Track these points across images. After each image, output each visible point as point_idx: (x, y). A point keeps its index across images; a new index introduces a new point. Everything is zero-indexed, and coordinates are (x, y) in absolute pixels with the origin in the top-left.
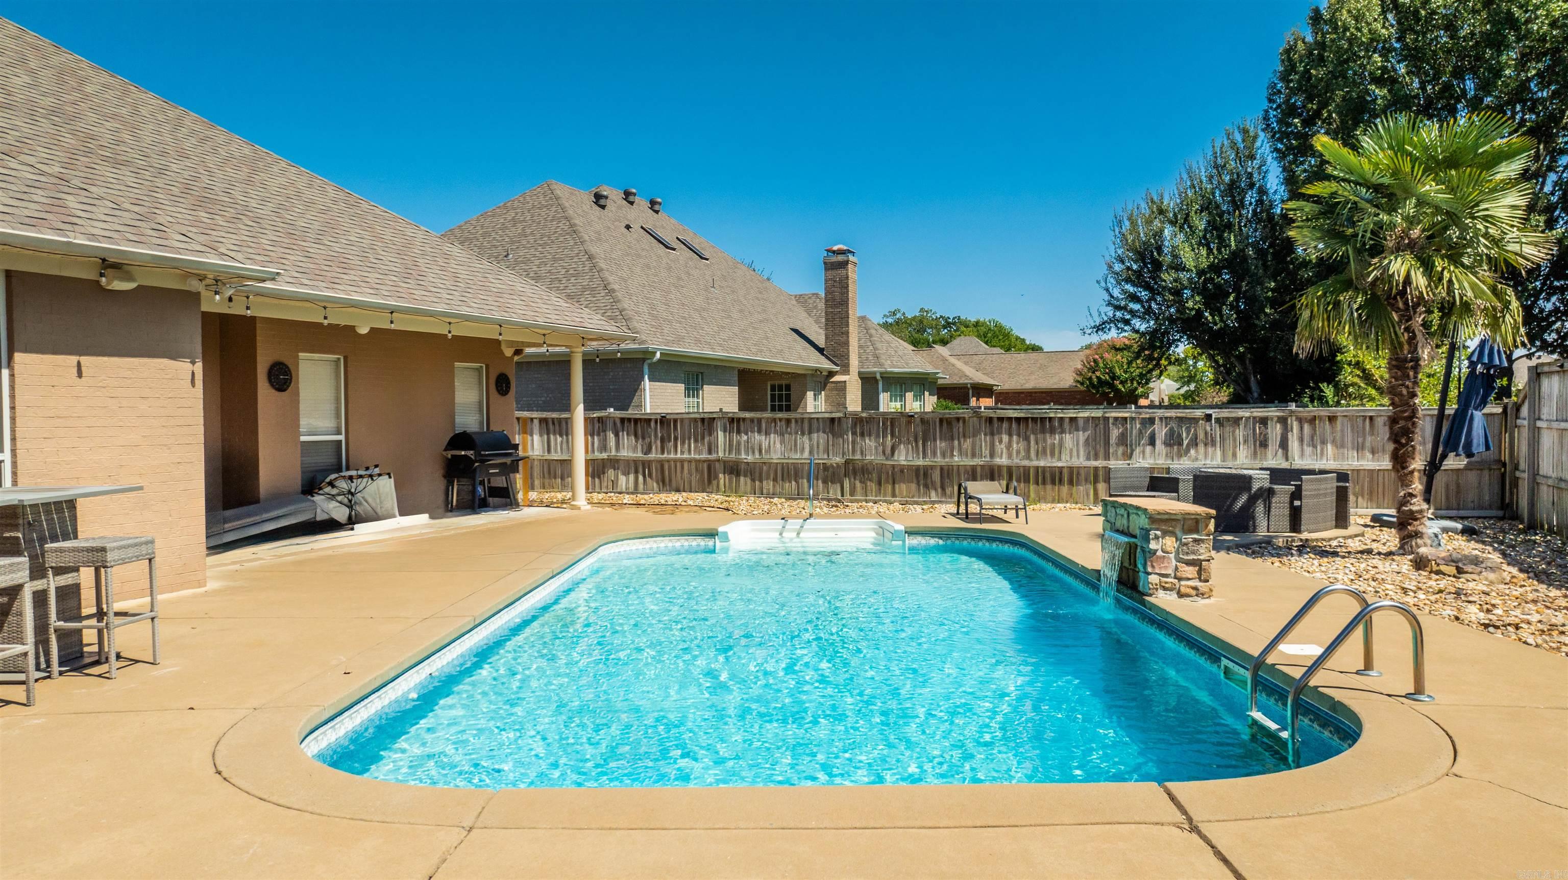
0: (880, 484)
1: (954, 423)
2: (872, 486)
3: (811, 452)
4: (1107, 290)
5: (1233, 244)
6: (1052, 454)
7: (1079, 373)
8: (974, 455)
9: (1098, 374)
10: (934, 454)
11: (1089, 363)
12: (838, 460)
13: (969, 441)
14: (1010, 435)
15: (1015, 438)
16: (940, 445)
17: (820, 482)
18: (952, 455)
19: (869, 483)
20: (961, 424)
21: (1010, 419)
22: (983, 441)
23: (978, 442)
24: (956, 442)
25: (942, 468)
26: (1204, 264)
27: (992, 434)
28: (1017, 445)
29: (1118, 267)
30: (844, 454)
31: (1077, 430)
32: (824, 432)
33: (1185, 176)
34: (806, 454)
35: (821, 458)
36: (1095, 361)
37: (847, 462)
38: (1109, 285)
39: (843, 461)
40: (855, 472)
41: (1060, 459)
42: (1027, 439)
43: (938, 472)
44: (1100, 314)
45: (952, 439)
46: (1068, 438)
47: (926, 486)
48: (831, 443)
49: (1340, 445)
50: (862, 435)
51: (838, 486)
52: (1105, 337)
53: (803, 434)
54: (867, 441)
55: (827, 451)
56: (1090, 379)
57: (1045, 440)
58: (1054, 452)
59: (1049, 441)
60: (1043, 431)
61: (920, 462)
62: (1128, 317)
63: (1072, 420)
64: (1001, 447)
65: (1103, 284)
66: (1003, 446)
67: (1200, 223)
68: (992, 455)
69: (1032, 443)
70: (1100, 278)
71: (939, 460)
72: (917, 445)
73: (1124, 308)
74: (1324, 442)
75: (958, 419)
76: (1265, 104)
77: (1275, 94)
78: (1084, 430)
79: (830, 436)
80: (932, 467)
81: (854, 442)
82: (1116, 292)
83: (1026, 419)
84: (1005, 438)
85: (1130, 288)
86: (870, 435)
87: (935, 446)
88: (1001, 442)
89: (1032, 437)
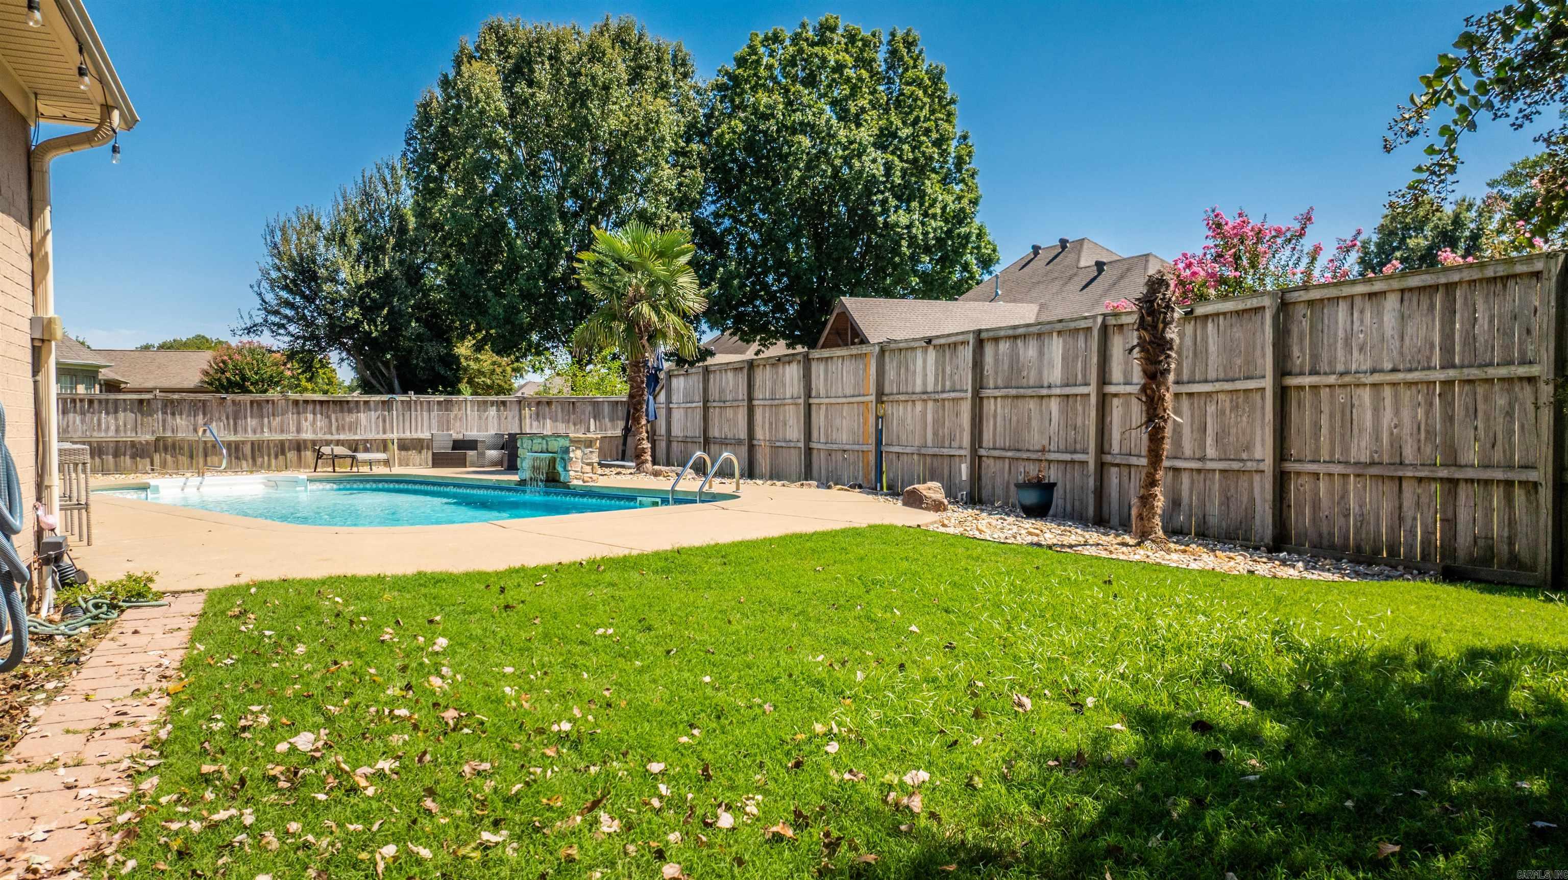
0: (191, 457)
1: (264, 405)
2: (184, 460)
3: (117, 430)
4: (260, 294)
5: (387, 265)
6: (350, 430)
7: (206, 373)
8: (282, 431)
9: (228, 375)
10: (246, 431)
11: (217, 364)
12: (149, 438)
13: (278, 419)
14: (314, 414)
15: (319, 416)
16: (251, 422)
17: (128, 457)
18: (262, 431)
19: (180, 457)
20: (270, 405)
21: (314, 402)
22: (291, 418)
23: (286, 421)
24: (266, 420)
25: (253, 443)
26: (363, 280)
27: (298, 413)
28: (320, 422)
29: (274, 274)
30: (153, 432)
31: (370, 410)
32: (132, 412)
33: (340, 200)
34: (112, 433)
35: (129, 436)
36: (224, 362)
37: (158, 440)
38: (263, 291)
39: (153, 438)
40: (166, 449)
41: (356, 433)
42: (329, 417)
43: (249, 446)
44: (251, 317)
45: (262, 417)
46: (362, 416)
47: (237, 458)
48: (139, 422)
49: (554, 420)
50: (173, 414)
51: (148, 460)
52: (255, 339)
53: (107, 413)
54: (178, 420)
55: (135, 429)
56: (219, 380)
57: (343, 419)
58: (353, 427)
59: (347, 419)
60: (342, 411)
61: (232, 438)
62: (284, 322)
63: (366, 402)
64: (305, 425)
65: (256, 288)
66: (308, 424)
67: (355, 243)
68: (299, 431)
69: (333, 420)
70: (254, 283)
71: (251, 436)
72: (228, 424)
73: (276, 313)
74: (544, 418)
75: (268, 401)
76: (404, 146)
77: (411, 139)
78: (376, 410)
79: (139, 416)
80: (243, 442)
81: (164, 421)
82: (270, 297)
83: (328, 402)
84: (310, 417)
85: (284, 294)
86: (181, 414)
87: (246, 423)
88: (306, 420)
89: (333, 417)
